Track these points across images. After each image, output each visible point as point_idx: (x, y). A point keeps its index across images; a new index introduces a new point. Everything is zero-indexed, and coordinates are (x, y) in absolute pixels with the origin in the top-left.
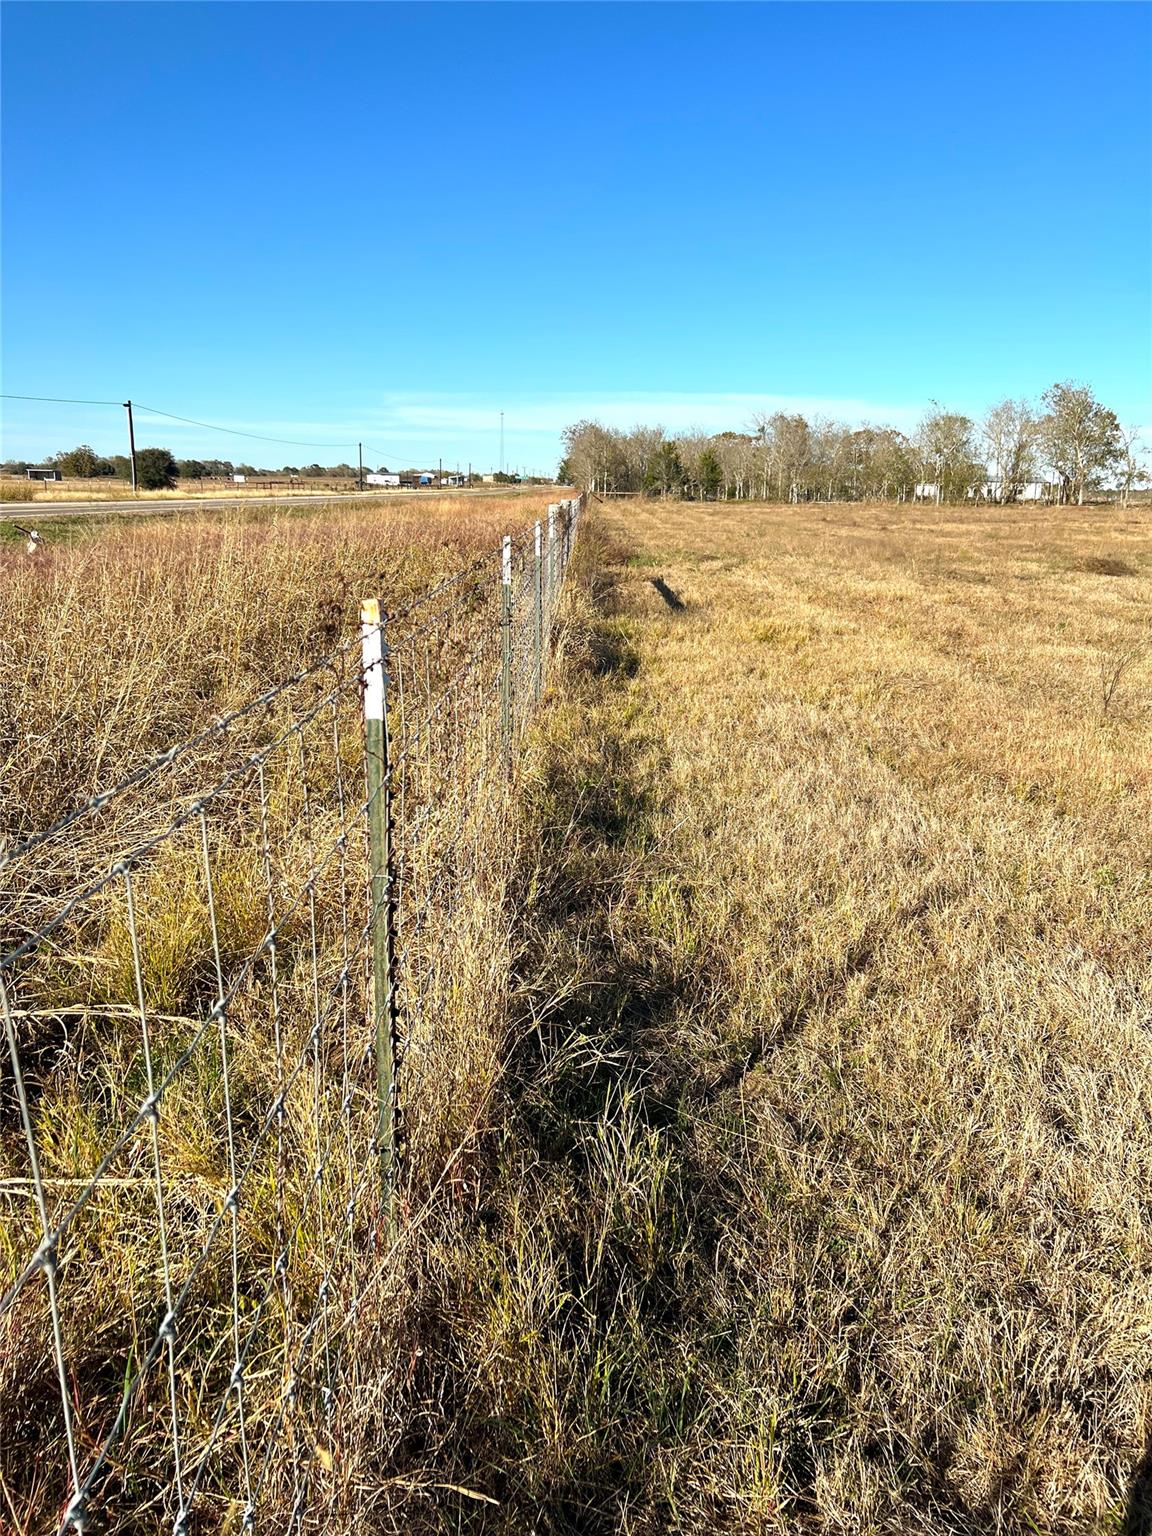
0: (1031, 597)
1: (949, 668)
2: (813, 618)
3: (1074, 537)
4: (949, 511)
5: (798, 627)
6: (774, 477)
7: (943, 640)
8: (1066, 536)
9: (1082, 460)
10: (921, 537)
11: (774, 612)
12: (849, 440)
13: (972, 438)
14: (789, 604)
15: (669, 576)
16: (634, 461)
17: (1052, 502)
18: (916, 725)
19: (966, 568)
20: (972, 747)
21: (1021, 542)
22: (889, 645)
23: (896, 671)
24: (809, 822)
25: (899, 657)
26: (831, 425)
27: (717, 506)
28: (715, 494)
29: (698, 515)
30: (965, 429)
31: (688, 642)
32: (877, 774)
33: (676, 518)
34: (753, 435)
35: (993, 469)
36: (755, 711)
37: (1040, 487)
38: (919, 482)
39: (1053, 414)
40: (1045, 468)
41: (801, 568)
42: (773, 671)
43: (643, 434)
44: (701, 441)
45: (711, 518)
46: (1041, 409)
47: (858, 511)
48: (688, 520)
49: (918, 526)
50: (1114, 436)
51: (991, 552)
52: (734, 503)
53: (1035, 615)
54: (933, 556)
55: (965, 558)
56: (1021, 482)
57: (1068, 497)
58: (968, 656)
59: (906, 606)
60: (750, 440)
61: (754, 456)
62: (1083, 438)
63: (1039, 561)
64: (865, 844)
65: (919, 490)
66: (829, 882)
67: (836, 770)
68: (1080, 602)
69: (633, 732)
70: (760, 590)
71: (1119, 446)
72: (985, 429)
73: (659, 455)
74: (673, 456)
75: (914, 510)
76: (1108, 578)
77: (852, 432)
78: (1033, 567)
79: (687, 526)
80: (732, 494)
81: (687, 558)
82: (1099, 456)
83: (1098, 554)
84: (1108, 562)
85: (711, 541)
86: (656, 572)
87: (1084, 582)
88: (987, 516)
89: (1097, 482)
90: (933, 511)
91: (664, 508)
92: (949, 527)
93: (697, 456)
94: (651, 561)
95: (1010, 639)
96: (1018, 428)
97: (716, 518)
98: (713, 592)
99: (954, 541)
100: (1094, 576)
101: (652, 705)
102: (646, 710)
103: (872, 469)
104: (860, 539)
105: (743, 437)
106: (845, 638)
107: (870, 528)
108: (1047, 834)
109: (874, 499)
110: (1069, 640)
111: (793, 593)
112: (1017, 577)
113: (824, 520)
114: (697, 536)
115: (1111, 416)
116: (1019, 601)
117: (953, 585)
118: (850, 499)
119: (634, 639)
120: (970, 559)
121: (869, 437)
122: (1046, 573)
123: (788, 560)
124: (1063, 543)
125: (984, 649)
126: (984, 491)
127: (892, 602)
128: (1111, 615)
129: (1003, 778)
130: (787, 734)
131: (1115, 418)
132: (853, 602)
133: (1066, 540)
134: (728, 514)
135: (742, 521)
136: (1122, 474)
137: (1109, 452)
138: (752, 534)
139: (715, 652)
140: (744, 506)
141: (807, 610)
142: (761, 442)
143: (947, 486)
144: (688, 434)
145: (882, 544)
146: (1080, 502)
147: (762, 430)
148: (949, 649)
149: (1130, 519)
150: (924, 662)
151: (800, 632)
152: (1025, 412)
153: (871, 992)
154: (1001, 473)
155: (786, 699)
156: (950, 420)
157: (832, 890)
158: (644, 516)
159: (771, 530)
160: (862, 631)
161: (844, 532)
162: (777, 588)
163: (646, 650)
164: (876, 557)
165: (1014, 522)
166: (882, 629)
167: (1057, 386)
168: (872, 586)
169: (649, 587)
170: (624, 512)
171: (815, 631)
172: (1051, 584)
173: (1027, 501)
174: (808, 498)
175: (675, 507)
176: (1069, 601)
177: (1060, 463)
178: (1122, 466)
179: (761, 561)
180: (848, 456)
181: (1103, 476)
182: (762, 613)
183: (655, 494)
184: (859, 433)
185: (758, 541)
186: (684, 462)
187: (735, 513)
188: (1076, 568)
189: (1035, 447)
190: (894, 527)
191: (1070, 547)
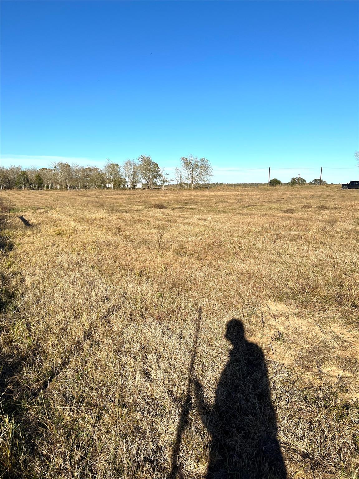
0: (140, 216)
1: (117, 239)
2: (75, 226)
3: (151, 198)
4: (116, 191)
5: (70, 229)
6: (61, 182)
7: (115, 230)
8: (149, 198)
9: (151, 177)
10: (108, 200)
11: (62, 225)
12: (84, 171)
13: (120, 170)
14: (67, 222)
15: (25, 215)
16: (12, 177)
17: (145, 189)
18: (107, 257)
19: (121, 208)
20: (123, 262)
21: (136, 200)
22: (99, 233)
23: (101, 241)
24: (72, 293)
25: (102, 236)
26: (77, 166)
27: (43, 192)
28: (42, 188)
29: (36, 195)
30: (118, 168)
31: (32, 237)
32: (95, 274)
33: (28, 196)
34: (52, 169)
35: (127, 179)
36: (55, 258)
37: (141, 184)
38: (107, 183)
39: (142, 164)
40: (141, 179)
41: (71, 210)
42: (61, 244)
43: (13, 168)
44: (35, 171)
45: (40, 195)
46: (138, 162)
47: (89, 192)
48: (32, 196)
49: (107, 196)
50: (158, 170)
51: (129, 204)
52: (48, 190)
53: (141, 221)
54: (112, 205)
55: (121, 206)
56: (135, 183)
57: (149, 187)
58: (122, 235)
59: (104, 221)
60: (52, 170)
61: (54, 175)
62: (150, 170)
63: (142, 205)
64: (90, 297)
65: (107, 186)
66: (78, 312)
67: (82, 274)
68: (153, 217)
69: (10, 270)
70: (57, 218)
71: (160, 173)
72: (124, 168)
73: (20, 175)
74: (25, 176)
75: (106, 192)
76: (159, 210)
77: (85, 168)
78: (140, 207)
79: (33, 198)
80: (47, 188)
81: (32, 209)
82: (155, 176)
83: (157, 203)
84: (159, 205)
85: (40, 203)
86: (21, 214)
87: (154, 211)
88: (127, 193)
89: (156, 183)
90: (111, 192)
91: (24, 193)
92: (116, 196)
93: (34, 176)
94: (18, 210)
95: (134, 229)
96: (133, 167)
97: (42, 195)
98: (41, 220)
99: (118, 200)
100: (156, 209)
101: (18, 260)
102: (16, 262)
103: (92, 180)
104: (89, 201)
105: (49, 169)
106: (85, 232)
107: (93, 197)
108: (144, 285)
109: (94, 189)
110: (150, 228)
111: (68, 219)
112: (136, 210)
113: (78, 195)
114: (35, 201)
115: (157, 165)
116: (137, 217)
117: (118, 214)
118: (86, 188)
119: (12, 238)
120: (123, 205)
121: (90, 170)
122: (144, 209)
123: (67, 208)
124: (148, 200)
125: (127, 232)
126: (126, 186)
127: (100, 220)
128: (161, 220)
129: (132, 270)
130: (66, 265)
131: (158, 165)
132: (88, 220)
133: (149, 199)
134: (46, 194)
135: (51, 196)
136: (162, 181)
137: (157, 174)
138: (55, 200)
139: (41, 240)
140: (52, 191)
141: (73, 224)
142: (56, 171)
143: (115, 184)
144: (30, 168)
145: (96, 202)
146: (152, 188)
147: (55, 167)
148: (117, 233)
149: (165, 193)
150: (109, 237)
151: (70, 231)
152: (134, 163)
153: (91, 346)
154: (130, 181)
155: (66, 253)
156: (113, 165)
157: (79, 314)
158: (16, 196)
159: (61, 198)
160: (91, 229)
161: (85, 199)
162: (63, 217)
163: (16, 241)
164: (95, 206)
165: (135, 194)
166: (97, 228)
167: (141, 156)
168: (94, 215)
169: (18, 219)
170: (9, 194)
171: (76, 230)
172: (145, 212)
173: (138, 188)
174: (73, 188)
175: (28, 192)
176: (150, 217)
177: (145, 178)
178: (161, 178)
179: (58, 209)
180: (84, 175)
181: (157, 181)
182: (58, 226)
183: (20, 188)
184: (87, 168)
185: (57, 202)
186: (29, 177)
187: (49, 194)
188: (151, 207)
189: (138, 173)
190: (100, 197)
191: (150, 201)
